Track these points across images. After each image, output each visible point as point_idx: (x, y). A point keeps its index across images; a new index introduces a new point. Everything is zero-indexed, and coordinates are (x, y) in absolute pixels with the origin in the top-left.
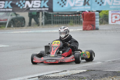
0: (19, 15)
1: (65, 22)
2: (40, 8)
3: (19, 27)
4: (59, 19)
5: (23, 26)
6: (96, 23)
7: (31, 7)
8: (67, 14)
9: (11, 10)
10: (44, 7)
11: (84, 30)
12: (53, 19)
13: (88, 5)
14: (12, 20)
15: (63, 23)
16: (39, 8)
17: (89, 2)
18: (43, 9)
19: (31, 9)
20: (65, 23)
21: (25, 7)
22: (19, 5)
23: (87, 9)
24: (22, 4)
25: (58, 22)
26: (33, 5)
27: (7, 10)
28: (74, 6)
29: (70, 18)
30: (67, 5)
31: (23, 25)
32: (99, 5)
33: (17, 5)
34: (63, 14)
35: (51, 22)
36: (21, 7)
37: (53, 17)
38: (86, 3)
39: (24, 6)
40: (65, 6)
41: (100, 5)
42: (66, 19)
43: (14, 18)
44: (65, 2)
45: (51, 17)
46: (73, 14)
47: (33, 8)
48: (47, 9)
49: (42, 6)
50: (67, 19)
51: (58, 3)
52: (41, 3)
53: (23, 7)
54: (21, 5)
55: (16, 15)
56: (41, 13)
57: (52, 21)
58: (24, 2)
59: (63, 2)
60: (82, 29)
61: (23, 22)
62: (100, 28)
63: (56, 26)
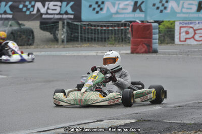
0: (24, 25)
1: (101, 38)
2: (60, 14)
3: (24, 45)
4: (92, 33)
5: (30, 45)
6: (154, 41)
7: (45, 12)
8: (105, 26)
9: (11, 16)
10: (66, 13)
11: (132, 53)
12: (81, 33)
13: (141, 11)
14: (12, 33)
15: (98, 41)
16: (57, 14)
17: (143, 7)
18: (65, 16)
19: (44, 16)
20: (102, 41)
21: (35, 12)
22: (24, 9)
23: (138, 17)
24: (29, 6)
25: (90, 40)
26: (48, 8)
27: (4, 16)
28: (117, 13)
29: (110, 32)
30: (104, 11)
31: (30, 42)
32: (159, 11)
33: (22, 9)
34: (98, 26)
35: (78, 38)
36: (28, 13)
37: (81, 30)
38: (137, 7)
39: (33, 11)
40: (101, 12)
41: (161, 11)
42: (103, 35)
43: (15, 30)
44: (102, 6)
45: (78, 30)
46: (115, 26)
47: (47, 13)
48: (72, 17)
49: (63, 12)
50: (105, 33)
51: (90, 6)
52: (61, 7)
53: (31, 12)
54: (28, 9)
55: (20, 25)
56: (60, 23)
57: (80, 37)
58: (33, 3)
59: (99, 6)
60: (129, 52)
61: (31, 38)
62: (159, 51)
63: (86, 45)
